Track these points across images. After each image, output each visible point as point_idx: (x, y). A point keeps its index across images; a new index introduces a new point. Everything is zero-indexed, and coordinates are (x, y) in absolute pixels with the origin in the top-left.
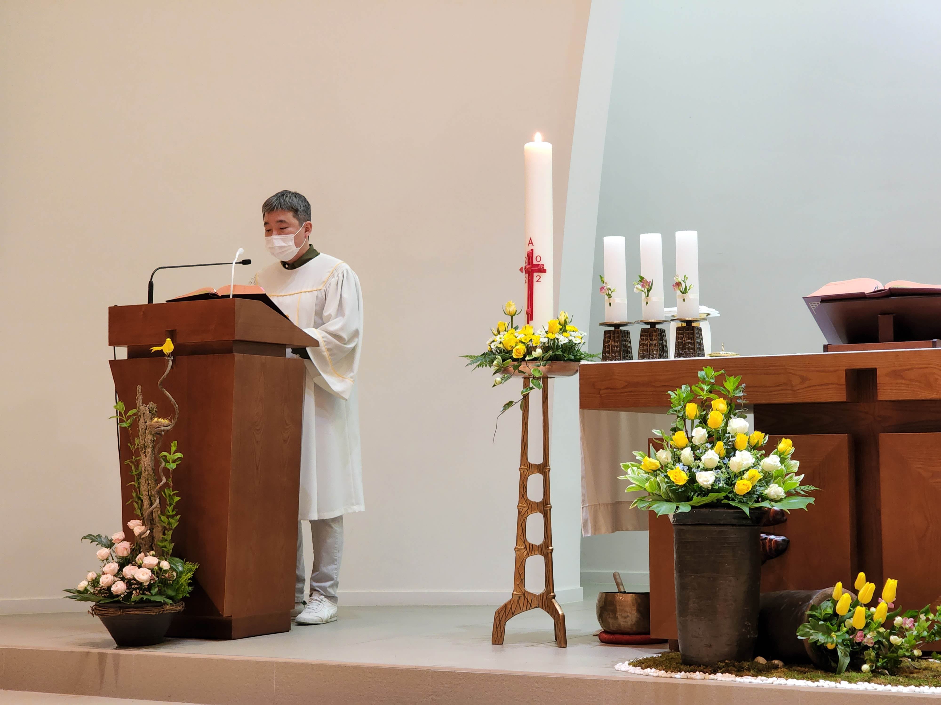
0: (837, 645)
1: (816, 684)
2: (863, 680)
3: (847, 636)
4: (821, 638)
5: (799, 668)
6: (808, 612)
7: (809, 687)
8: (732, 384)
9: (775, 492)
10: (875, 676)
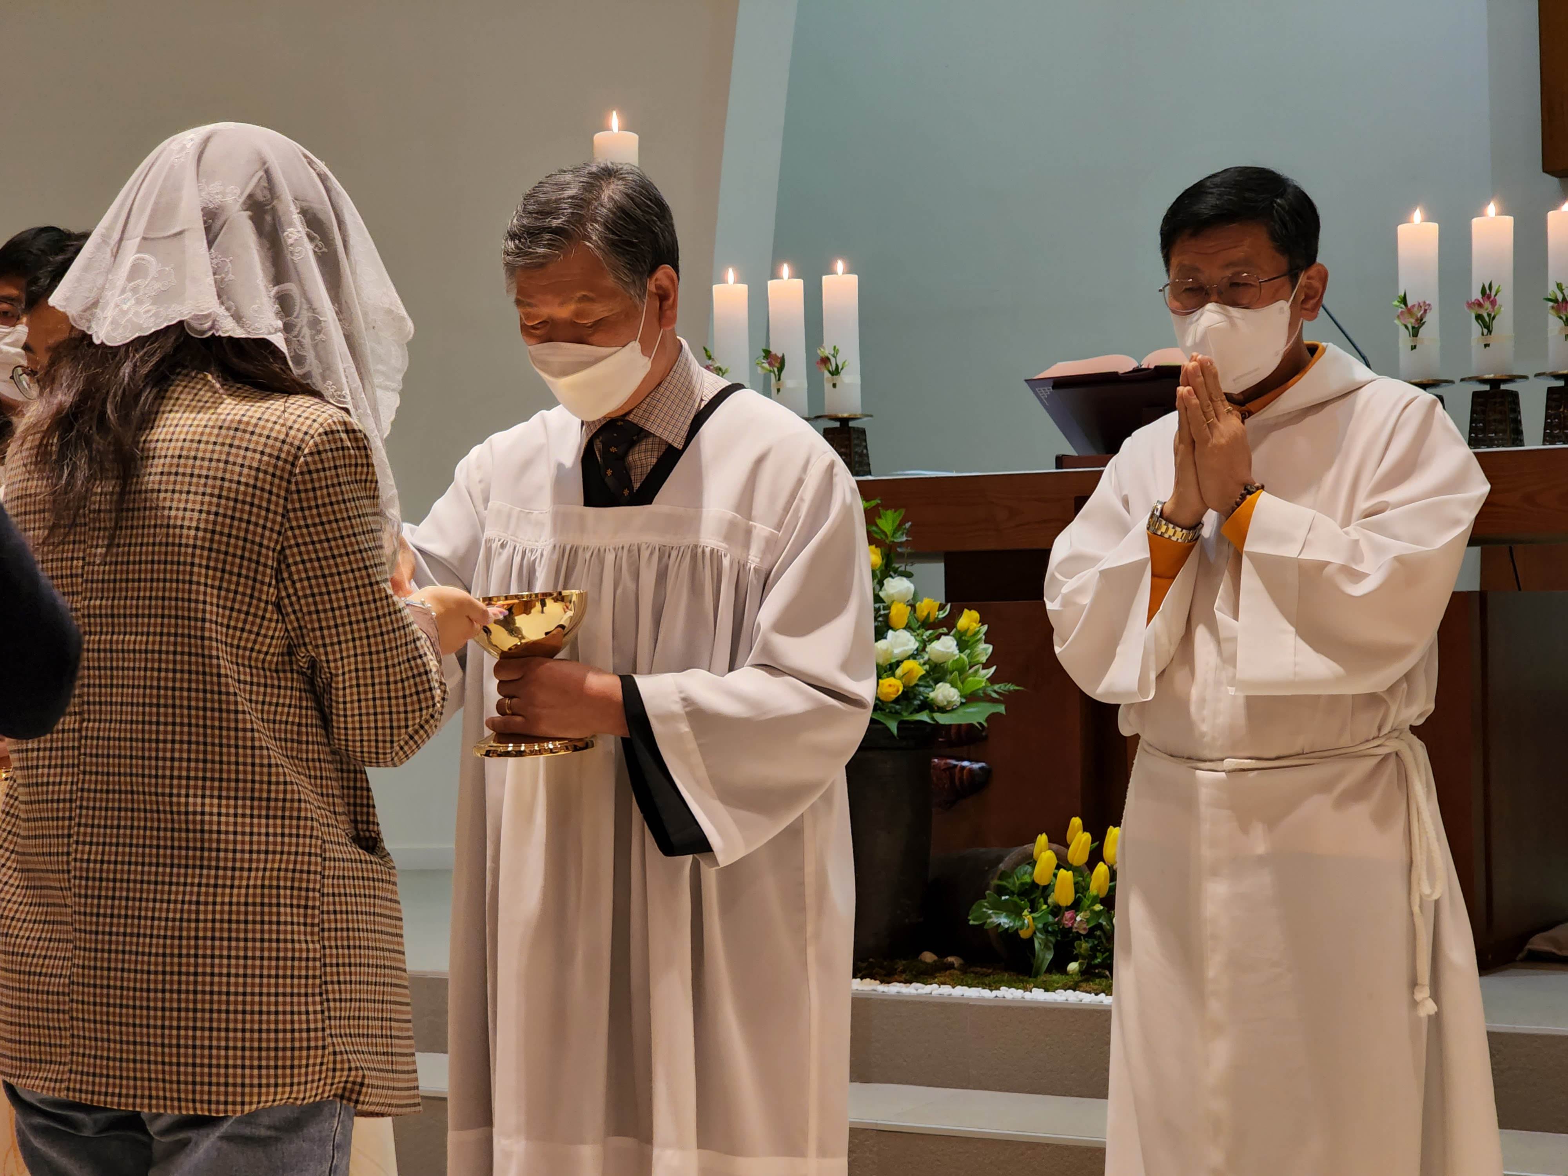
0: (1035, 933)
1: (995, 993)
2: (1066, 988)
3: (1050, 918)
4: (1004, 921)
5: (979, 969)
6: (995, 882)
7: (983, 999)
8: (890, 522)
9: (945, 697)
10: (1087, 980)
